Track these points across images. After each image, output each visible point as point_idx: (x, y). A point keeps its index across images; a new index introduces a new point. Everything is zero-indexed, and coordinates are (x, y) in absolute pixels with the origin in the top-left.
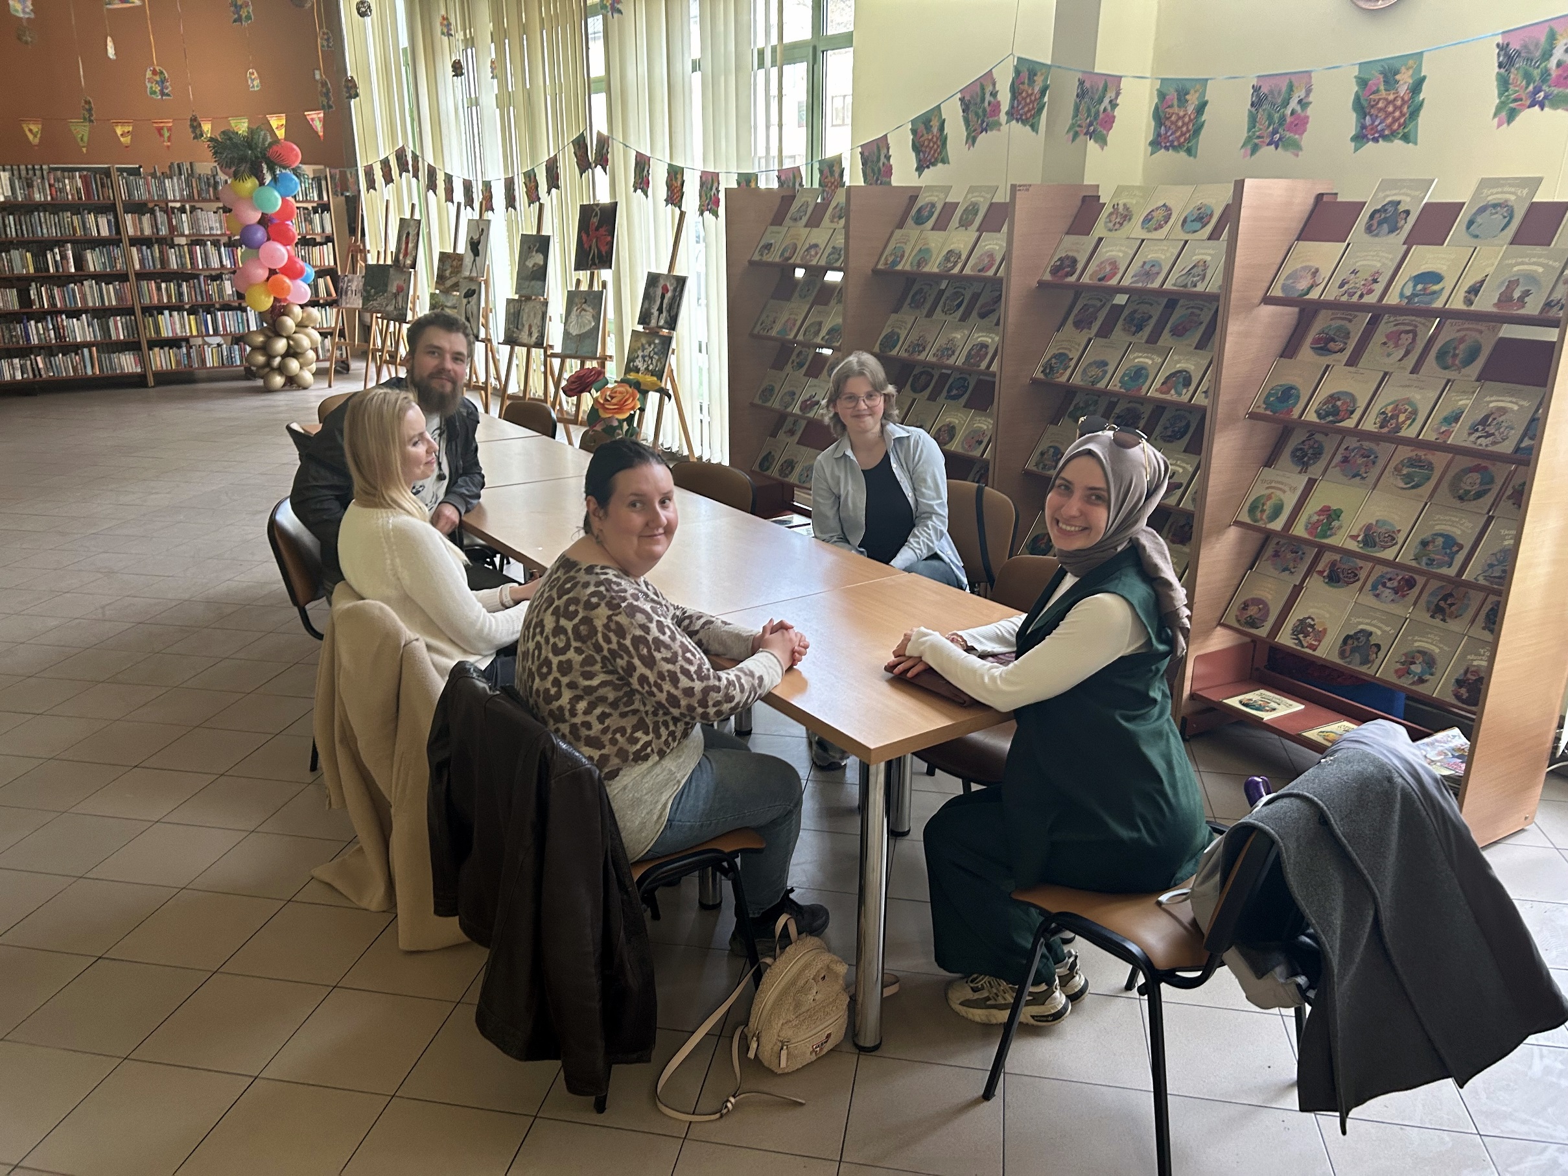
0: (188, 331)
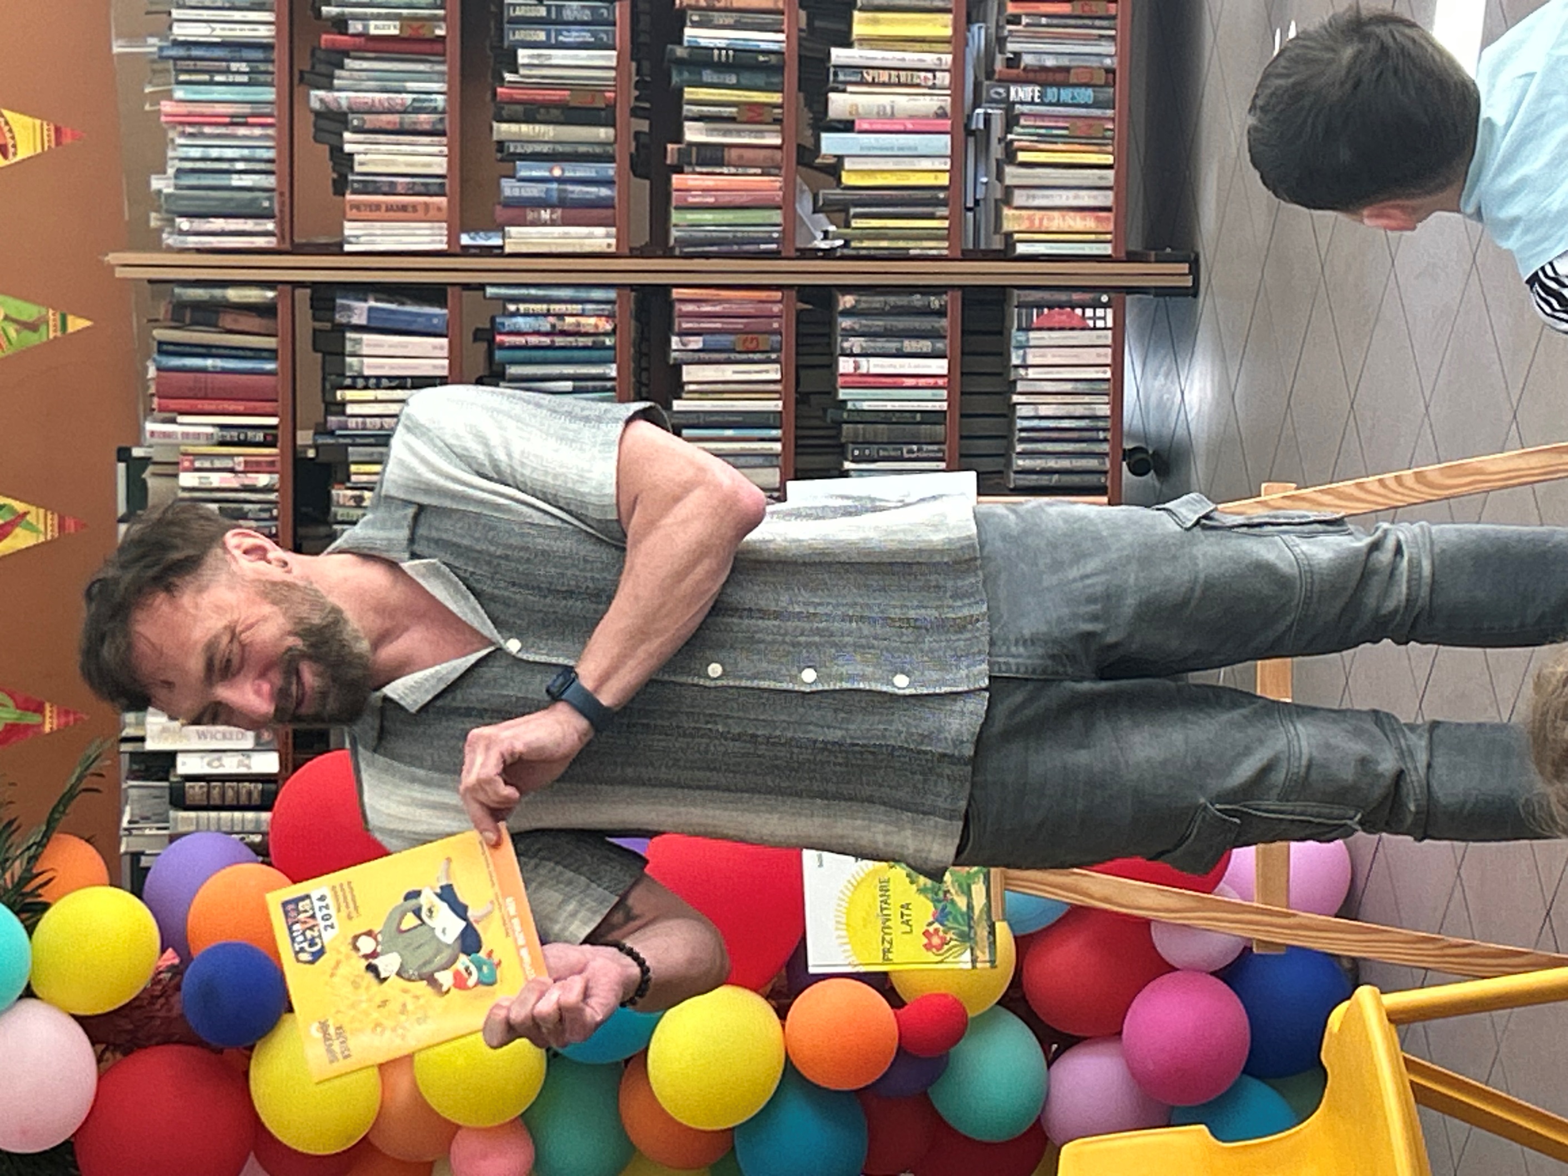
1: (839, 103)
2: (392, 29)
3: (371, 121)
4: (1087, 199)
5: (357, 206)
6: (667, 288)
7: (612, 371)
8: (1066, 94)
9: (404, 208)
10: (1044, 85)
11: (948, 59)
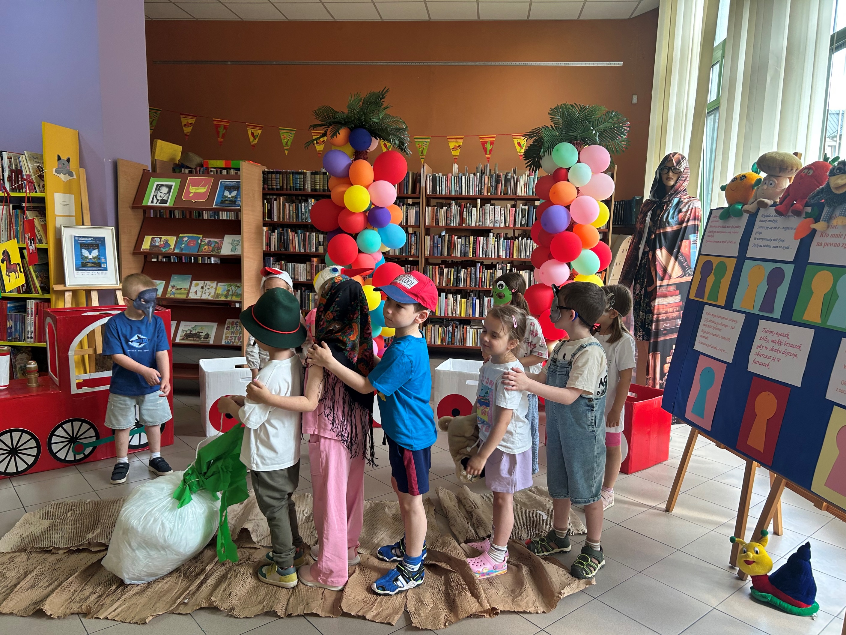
0: (458, 312)
1: (450, 296)
2: (464, 216)
3: (449, 212)
4: (433, 340)
5: (434, 209)
6: (418, 265)
7: (404, 255)
8: (450, 336)
9: (433, 218)
10: (452, 333)
11: (458, 316)
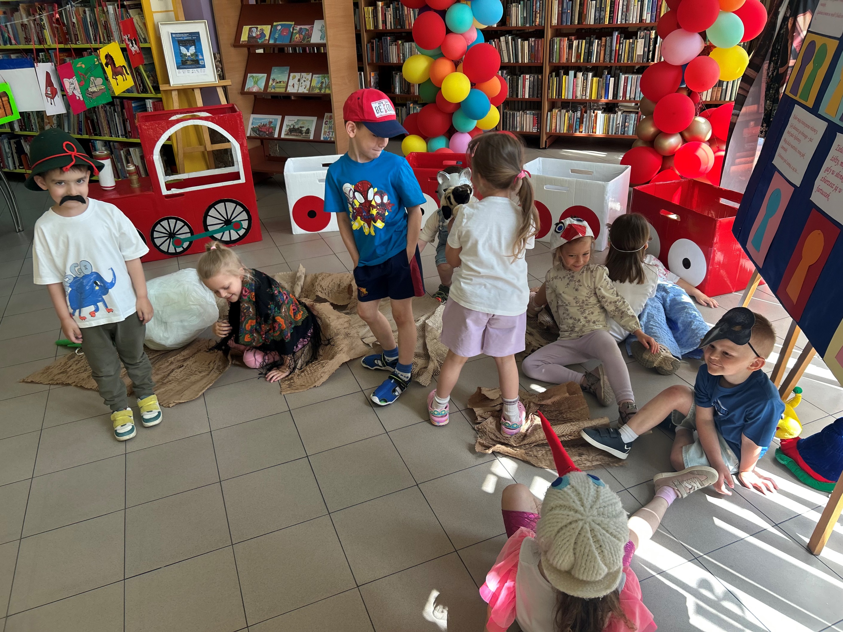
0: (588, 94)
